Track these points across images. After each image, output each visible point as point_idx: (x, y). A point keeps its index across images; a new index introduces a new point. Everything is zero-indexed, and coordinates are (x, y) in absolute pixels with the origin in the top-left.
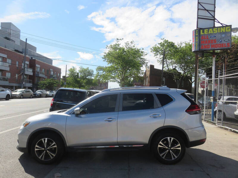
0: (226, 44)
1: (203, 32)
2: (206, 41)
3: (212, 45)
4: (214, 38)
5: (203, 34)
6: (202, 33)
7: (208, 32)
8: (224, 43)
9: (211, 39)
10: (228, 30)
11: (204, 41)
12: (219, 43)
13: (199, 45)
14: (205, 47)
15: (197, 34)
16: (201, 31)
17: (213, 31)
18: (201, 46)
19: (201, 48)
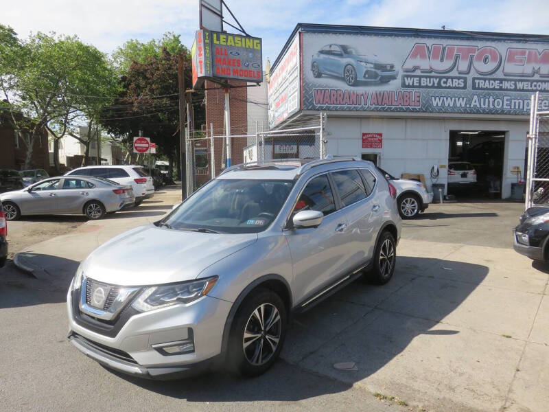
0: (256, 72)
1: (218, 39)
2: (224, 59)
3: (234, 70)
4: (237, 57)
5: (218, 43)
6: (215, 42)
7: (227, 41)
8: (253, 69)
9: (231, 57)
10: (257, 46)
11: (220, 59)
12: (244, 68)
13: (213, 66)
14: (223, 71)
15: (207, 41)
16: (215, 36)
17: (235, 43)
18: (215, 69)
19: (215, 72)
